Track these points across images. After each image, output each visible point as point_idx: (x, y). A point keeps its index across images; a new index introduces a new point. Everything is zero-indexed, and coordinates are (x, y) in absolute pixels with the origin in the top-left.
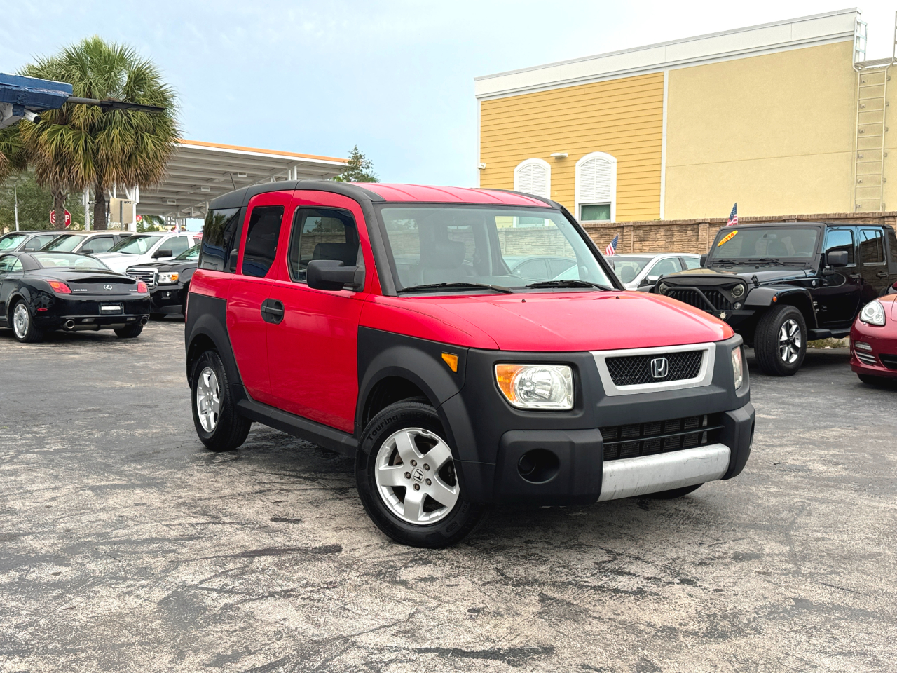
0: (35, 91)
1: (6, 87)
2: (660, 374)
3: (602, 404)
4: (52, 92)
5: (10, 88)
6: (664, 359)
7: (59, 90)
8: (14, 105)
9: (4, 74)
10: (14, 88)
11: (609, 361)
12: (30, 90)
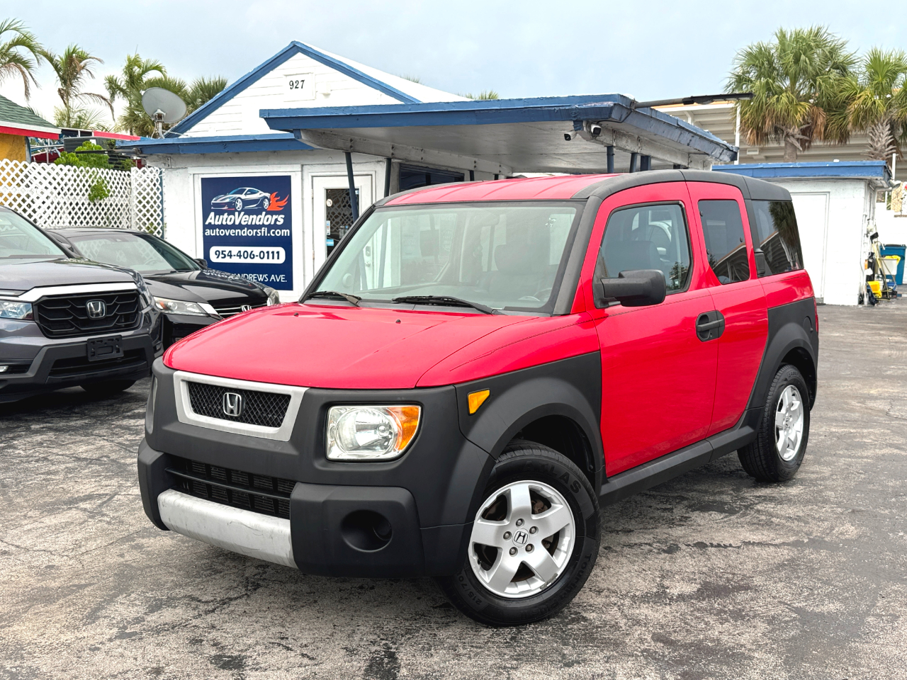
0: (584, 106)
1: (561, 108)
2: (232, 411)
3: (170, 428)
4: (598, 105)
5: (563, 108)
6: (238, 395)
7: (606, 101)
8: (574, 121)
9: (555, 98)
10: (567, 108)
11: (192, 386)
12: (580, 107)
